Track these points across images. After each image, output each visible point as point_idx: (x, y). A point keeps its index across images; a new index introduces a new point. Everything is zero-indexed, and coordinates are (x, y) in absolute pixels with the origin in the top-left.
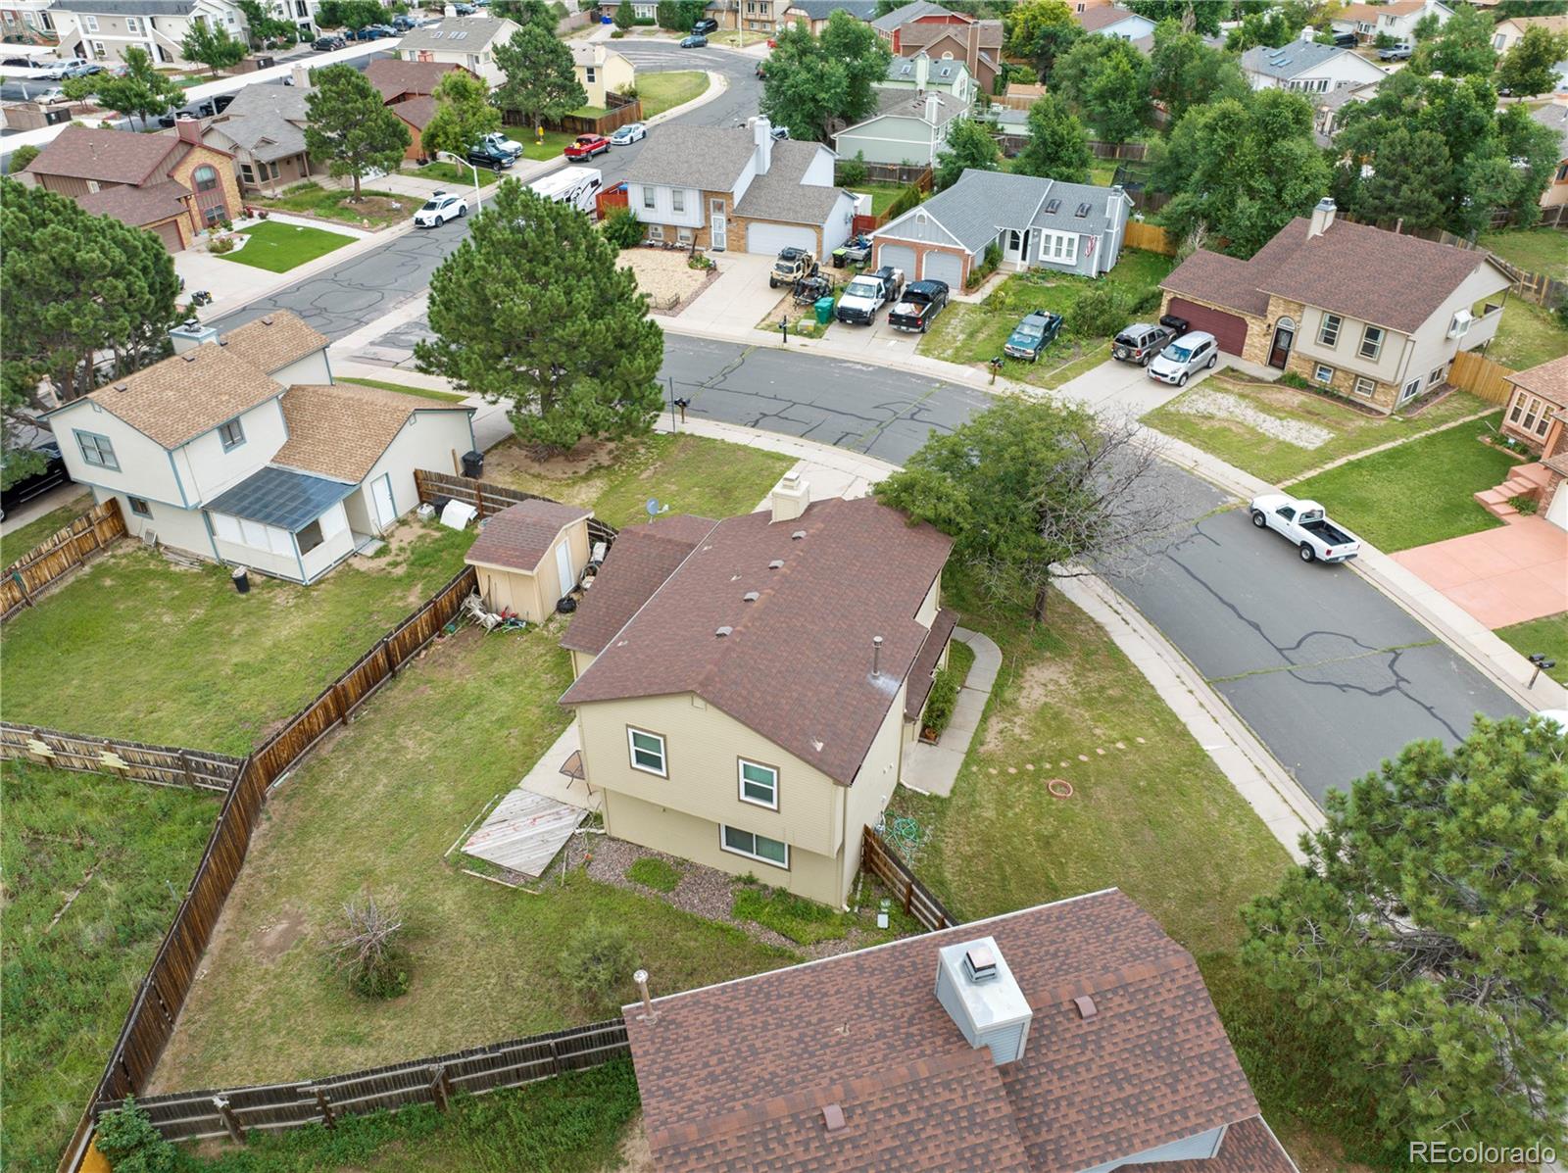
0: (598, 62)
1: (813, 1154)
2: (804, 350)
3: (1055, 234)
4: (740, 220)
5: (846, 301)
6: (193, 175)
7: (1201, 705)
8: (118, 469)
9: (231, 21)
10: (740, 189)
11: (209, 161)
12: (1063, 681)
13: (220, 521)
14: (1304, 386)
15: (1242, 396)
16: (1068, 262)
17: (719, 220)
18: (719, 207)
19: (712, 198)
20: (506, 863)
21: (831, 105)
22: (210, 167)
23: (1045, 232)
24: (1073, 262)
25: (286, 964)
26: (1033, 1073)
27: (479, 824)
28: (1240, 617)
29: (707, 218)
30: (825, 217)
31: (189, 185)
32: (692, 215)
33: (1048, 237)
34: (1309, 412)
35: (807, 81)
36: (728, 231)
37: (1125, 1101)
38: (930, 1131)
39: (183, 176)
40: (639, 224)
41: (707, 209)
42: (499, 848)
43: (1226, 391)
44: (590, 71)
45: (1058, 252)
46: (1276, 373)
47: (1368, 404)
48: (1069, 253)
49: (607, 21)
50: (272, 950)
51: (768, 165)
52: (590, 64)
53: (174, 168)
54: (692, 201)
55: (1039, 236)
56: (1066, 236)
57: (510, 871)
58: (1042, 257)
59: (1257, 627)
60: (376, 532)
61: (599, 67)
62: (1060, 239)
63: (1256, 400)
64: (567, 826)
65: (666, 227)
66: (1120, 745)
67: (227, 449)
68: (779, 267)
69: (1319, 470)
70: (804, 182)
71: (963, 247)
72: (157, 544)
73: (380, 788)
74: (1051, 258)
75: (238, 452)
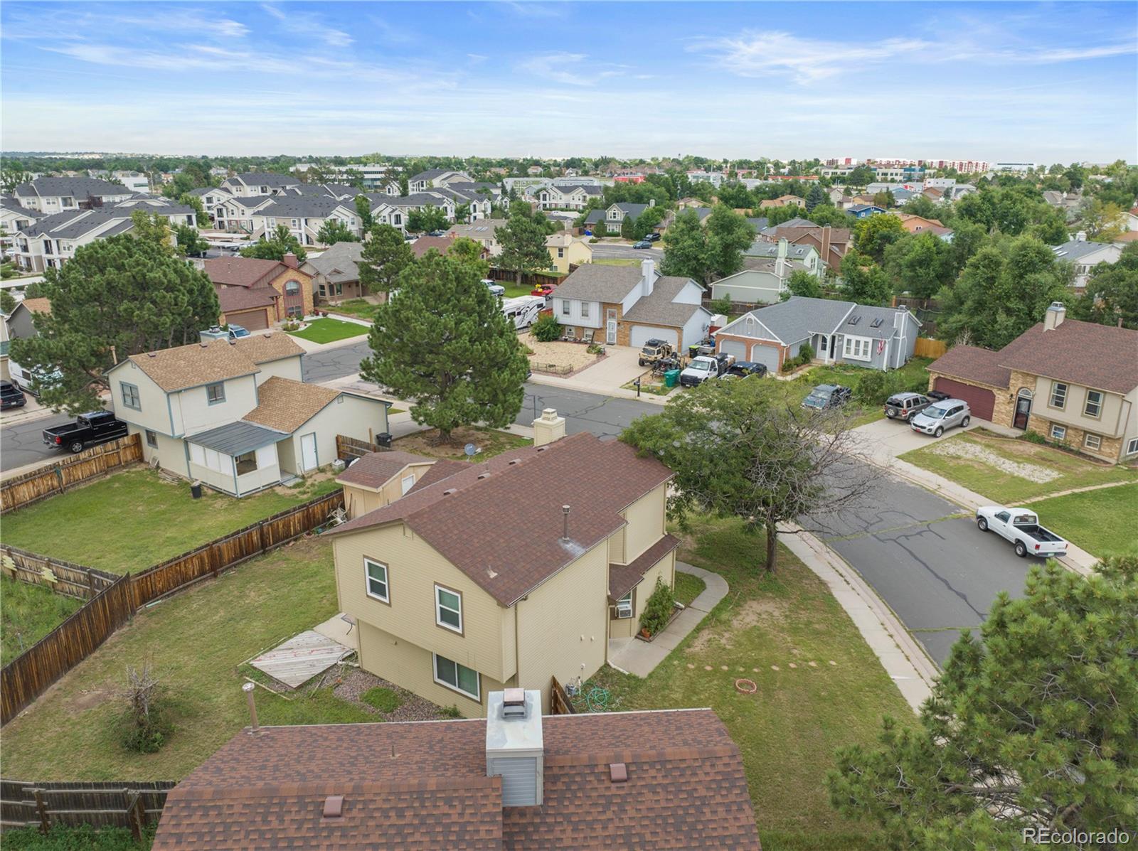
0: (565, 245)
1: (303, 833)
2: (651, 401)
3: (854, 338)
4: (627, 323)
5: (687, 372)
6: (285, 285)
7: (898, 646)
8: (140, 409)
9: (353, 223)
10: (629, 302)
11: (296, 278)
12: (776, 613)
13: (196, 450)
14: (1041, 441)
15: (988, 446)
16: (864, 359)
17: (612, 322)
18: (612, 316)
19: (609, 307)
20: (276, 676)
21: (708, 262)
22: (296, 282)
23: (847, 337)
24: (868, 358)
25: (85, 717)
26: (550, 820)
27: (271, 649)
28: (950, 588)
29: (605, 322)
30: (685, 322)
31: (281, 291)
32: (594, 320)
33: (849, 341)
34: (1043, 459)
35: (691, 246)
36: (618, 331)
38: (417, 837)
39: (278, 285)
40: (559, 325)
41: (605, 316)
42: (277, 665)
43: (975, 442)
44: (561, 250)
45: (857, 352)
46: (1020, 433)
47: (1097, 456)
48: (865, 353)
49: (589, 234)
50: (81, 706)
51: (651, 290)
52: (561, 245)
53: (273, 280)
54: (594, 309)
55: (842, 340)
56: (863, 339)
57: (278, 682)
58: (845, 355)
59: (964, 597)
60: (299, 473)
61: (567, 248)
62: (858, 343)
63: (999, 449)
64: (334, 658)
65: (577, 327)
66: (813, 664)
67: (211, 402)
68: (645, 350)
69: (1045, 497)
70: (676, 300)
71: (780, 341)
72: (158, 467)
73: (217, 618)
74: (852, 356)
75: (218, 407)
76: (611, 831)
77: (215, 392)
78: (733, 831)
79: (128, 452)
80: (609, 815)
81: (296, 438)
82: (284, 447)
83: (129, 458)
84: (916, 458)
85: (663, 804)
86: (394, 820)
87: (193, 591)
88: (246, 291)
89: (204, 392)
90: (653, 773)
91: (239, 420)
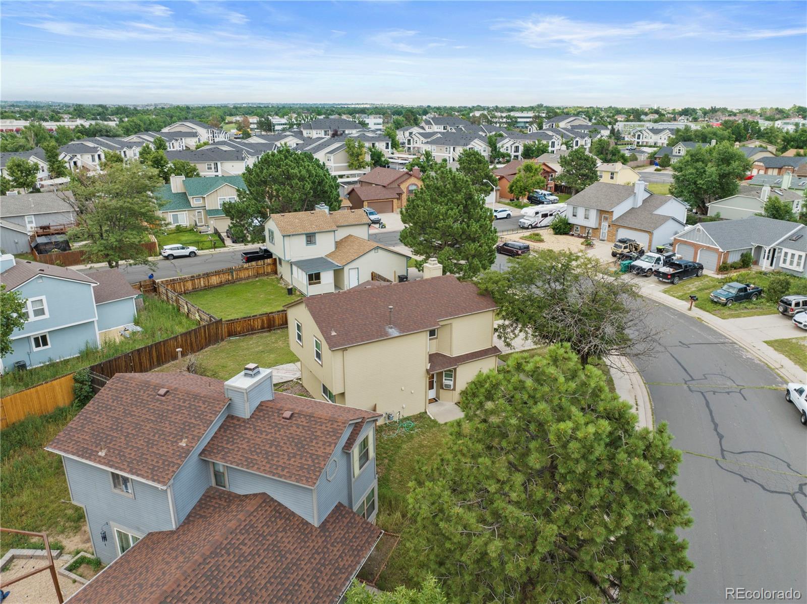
0: (616, 170)
3: (790, 252)
4: (615, 225)
8: (274, 244)
10: (619, 211)
13: (295, 268)
16: (797, 269)
17: (605, 224)
18: (606, 219)
19: (604, 214)
23: (785, 250)
24: (801, 269)
26: (248, 426)
28: (716, 430)
29: (600, 224)
30: (655, 228)
31: (405, 190)
32: (592, 222)
33: (786, 254)
36: (608, 231)
37: (267, 452)
40: (569, 224)
41: (600, 220)
44: (612, 174)
45: (791, 263)
48: (798, 264)
51: (640, 203)
52: (613, 171)
53: (401, 183)
54: (593, 214)
55: (781, 252)
56: (797, 253)
58: (781, 265)
59: (721, 437)
60: (346, 288)
61: (617, 172)
62: (793, 255)
64: (293, 377)
65: (582, 227)
67: (307, 244)
68: (616, 246)
70: (655, 212)
71: (718, 247)
72: (281, 277)
73: (257, 349)
74: (787, 266)
75: (311, 247)
76: (268, 437)
77: (310, 238)
78: (319, 453)
79: (269, 267)
80: (273, 431)
81: (346, 269)
82: (338, 273)
83: (270, 271)
84: (780, 345)
85: (298, 433)
86: (181, 403)
87: (254, 336)
88: (383, 189)
89: (304, 238)
90: (303, 420)
91: (323, 256)
